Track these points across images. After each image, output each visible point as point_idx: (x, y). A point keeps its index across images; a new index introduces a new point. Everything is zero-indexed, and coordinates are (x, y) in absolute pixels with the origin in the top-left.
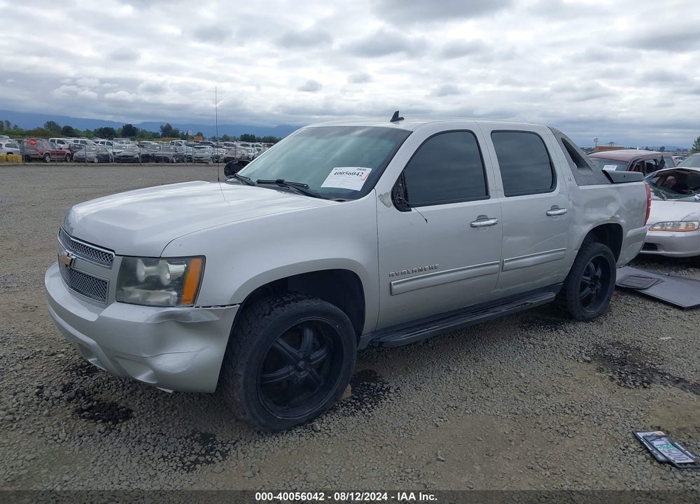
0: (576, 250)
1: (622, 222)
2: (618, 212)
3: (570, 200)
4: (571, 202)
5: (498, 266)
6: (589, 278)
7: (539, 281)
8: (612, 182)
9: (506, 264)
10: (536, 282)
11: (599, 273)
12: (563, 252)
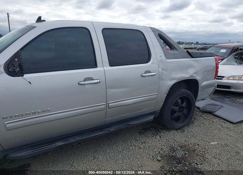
0: (165, 94)
1: (198, 78)
2: (195, 73)
3: (159, 67)
4: (160, 69)
5: (104, 106)
6: (177, 108)
7: (141, 111)
8: (192, 57)
9: (110, 105)
10: (138, 112)
11: (184, 104)
12: (156, 96)
